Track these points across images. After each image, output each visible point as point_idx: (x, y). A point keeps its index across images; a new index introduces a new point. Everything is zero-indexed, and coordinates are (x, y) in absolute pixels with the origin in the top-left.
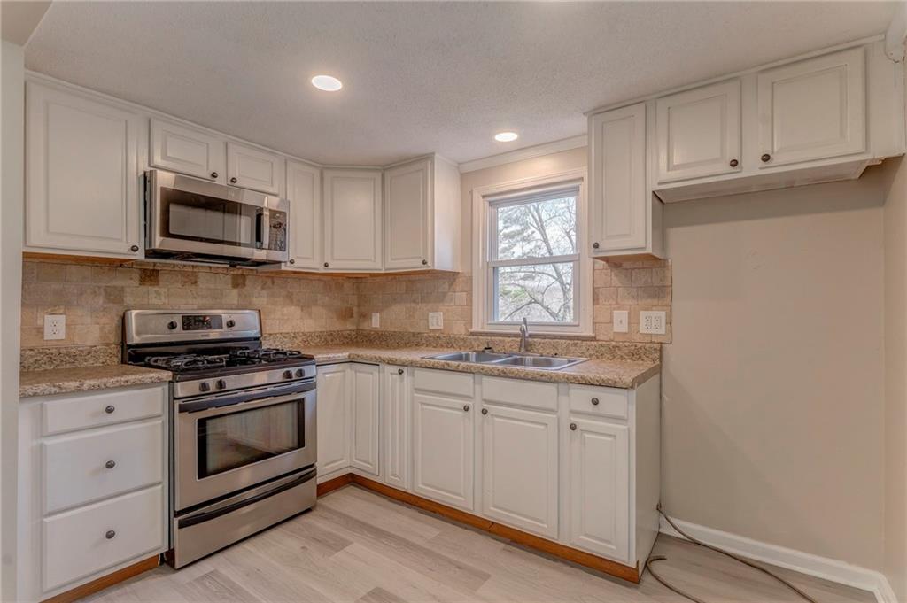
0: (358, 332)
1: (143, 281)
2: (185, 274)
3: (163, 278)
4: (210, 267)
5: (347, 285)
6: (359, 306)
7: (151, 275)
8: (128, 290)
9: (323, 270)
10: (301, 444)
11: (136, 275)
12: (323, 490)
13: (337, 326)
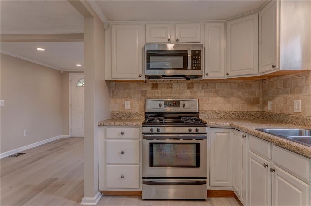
0: (262, 113)
1: (152, 88)
2: (167, 84)
3: (159, 86)
4: (178, 80)
5: (255, 85)
6: (263, 97)
7: (155, 85)
8: (148, 91)
9: (226, 77)
10: (198, 165)
11: (150, 86)
12: (211, 194)
13: (247, 108)
